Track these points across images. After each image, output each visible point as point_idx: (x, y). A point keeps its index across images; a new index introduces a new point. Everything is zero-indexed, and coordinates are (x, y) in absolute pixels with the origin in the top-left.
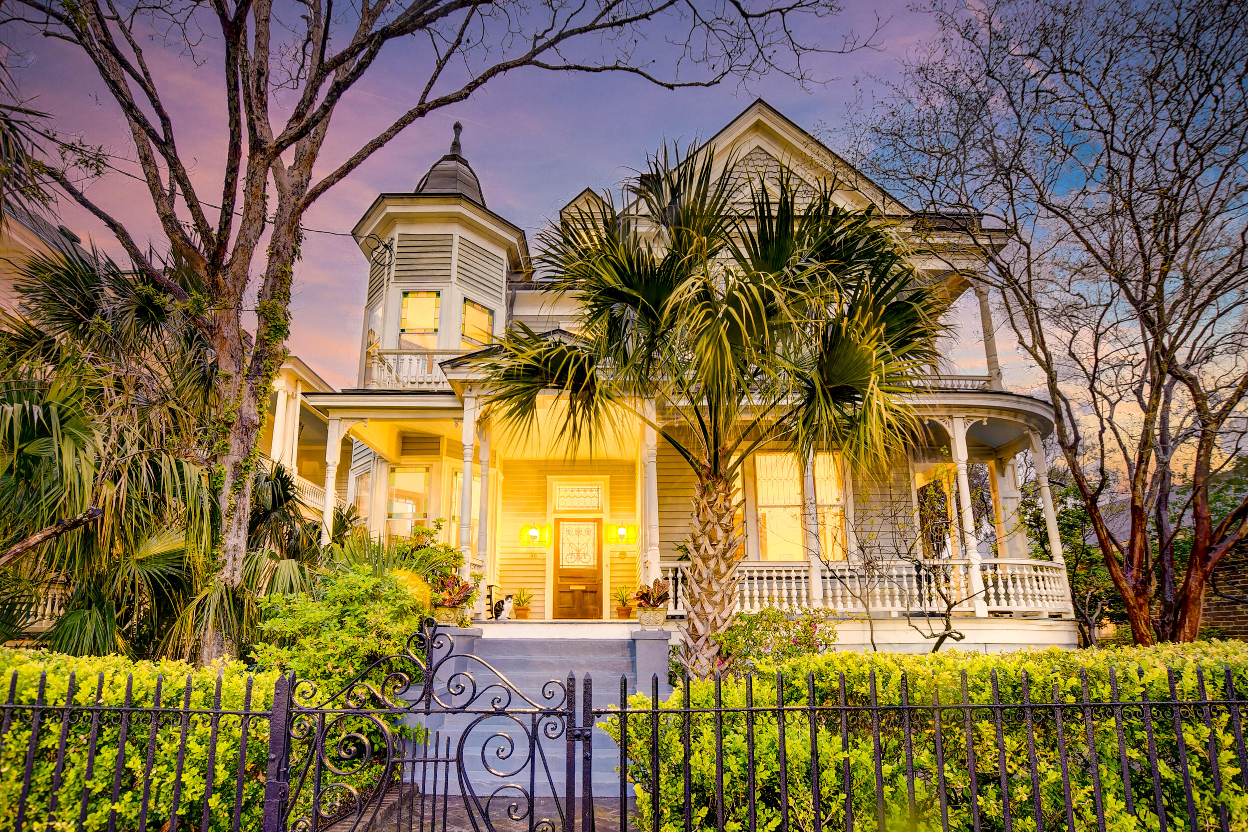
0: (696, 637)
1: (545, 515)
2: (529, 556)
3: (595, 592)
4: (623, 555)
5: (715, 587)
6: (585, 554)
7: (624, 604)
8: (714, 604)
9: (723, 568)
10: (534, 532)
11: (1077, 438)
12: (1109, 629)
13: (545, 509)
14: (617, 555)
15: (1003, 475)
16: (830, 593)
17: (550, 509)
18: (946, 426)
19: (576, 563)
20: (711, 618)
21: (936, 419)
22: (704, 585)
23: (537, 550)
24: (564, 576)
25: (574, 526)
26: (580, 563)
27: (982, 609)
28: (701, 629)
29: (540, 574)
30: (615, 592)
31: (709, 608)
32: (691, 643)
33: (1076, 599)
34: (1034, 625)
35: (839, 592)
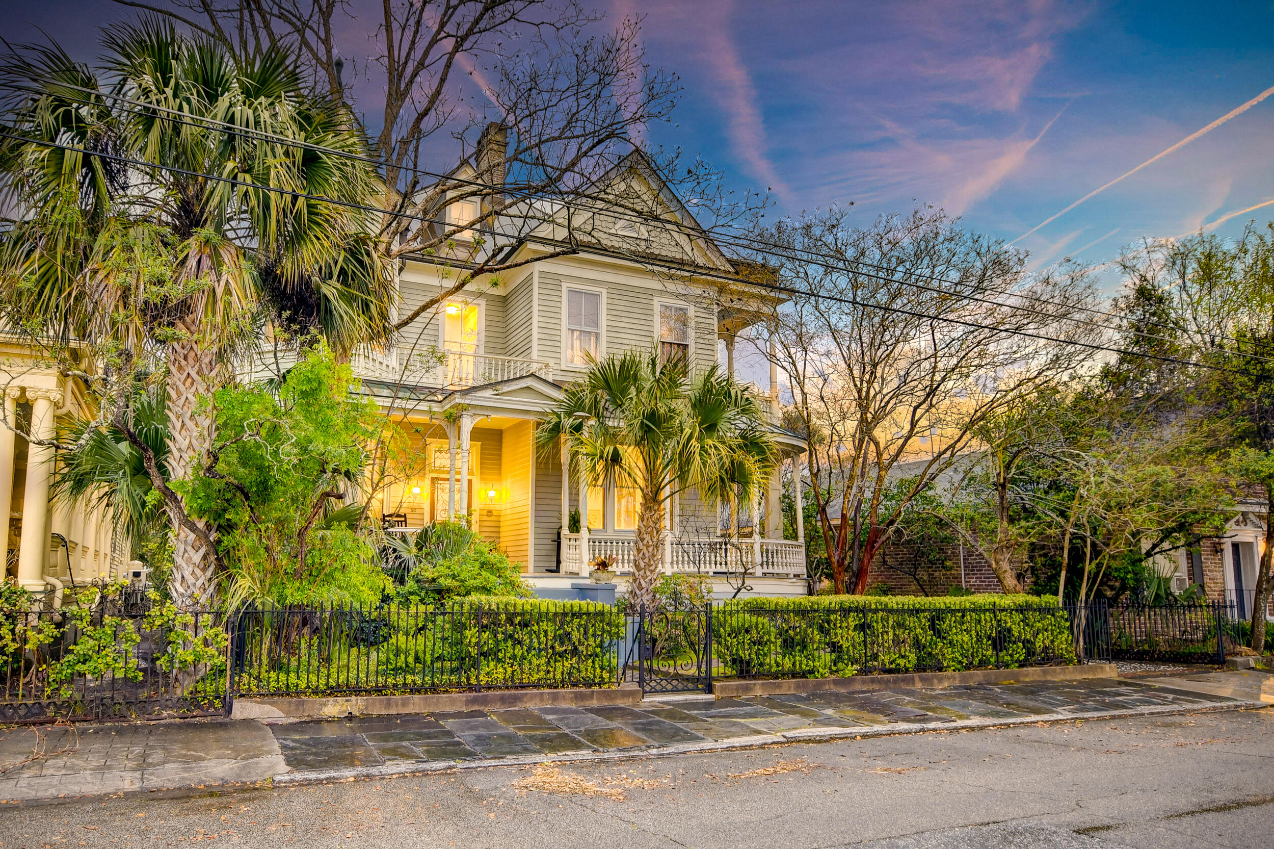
1: (423, 474)
2: (410, 511)
4: (490, 513)
10: (417, 490)
11: (819, 470)
12: (826, 584)
13: (424, 469)
14: (485, 513)
17: (428, 468)
23: (416, 506)
25: (447, 486)
27: (760, 572)
33: (809, 564)
34: (785, 582)
35: (686, 558)
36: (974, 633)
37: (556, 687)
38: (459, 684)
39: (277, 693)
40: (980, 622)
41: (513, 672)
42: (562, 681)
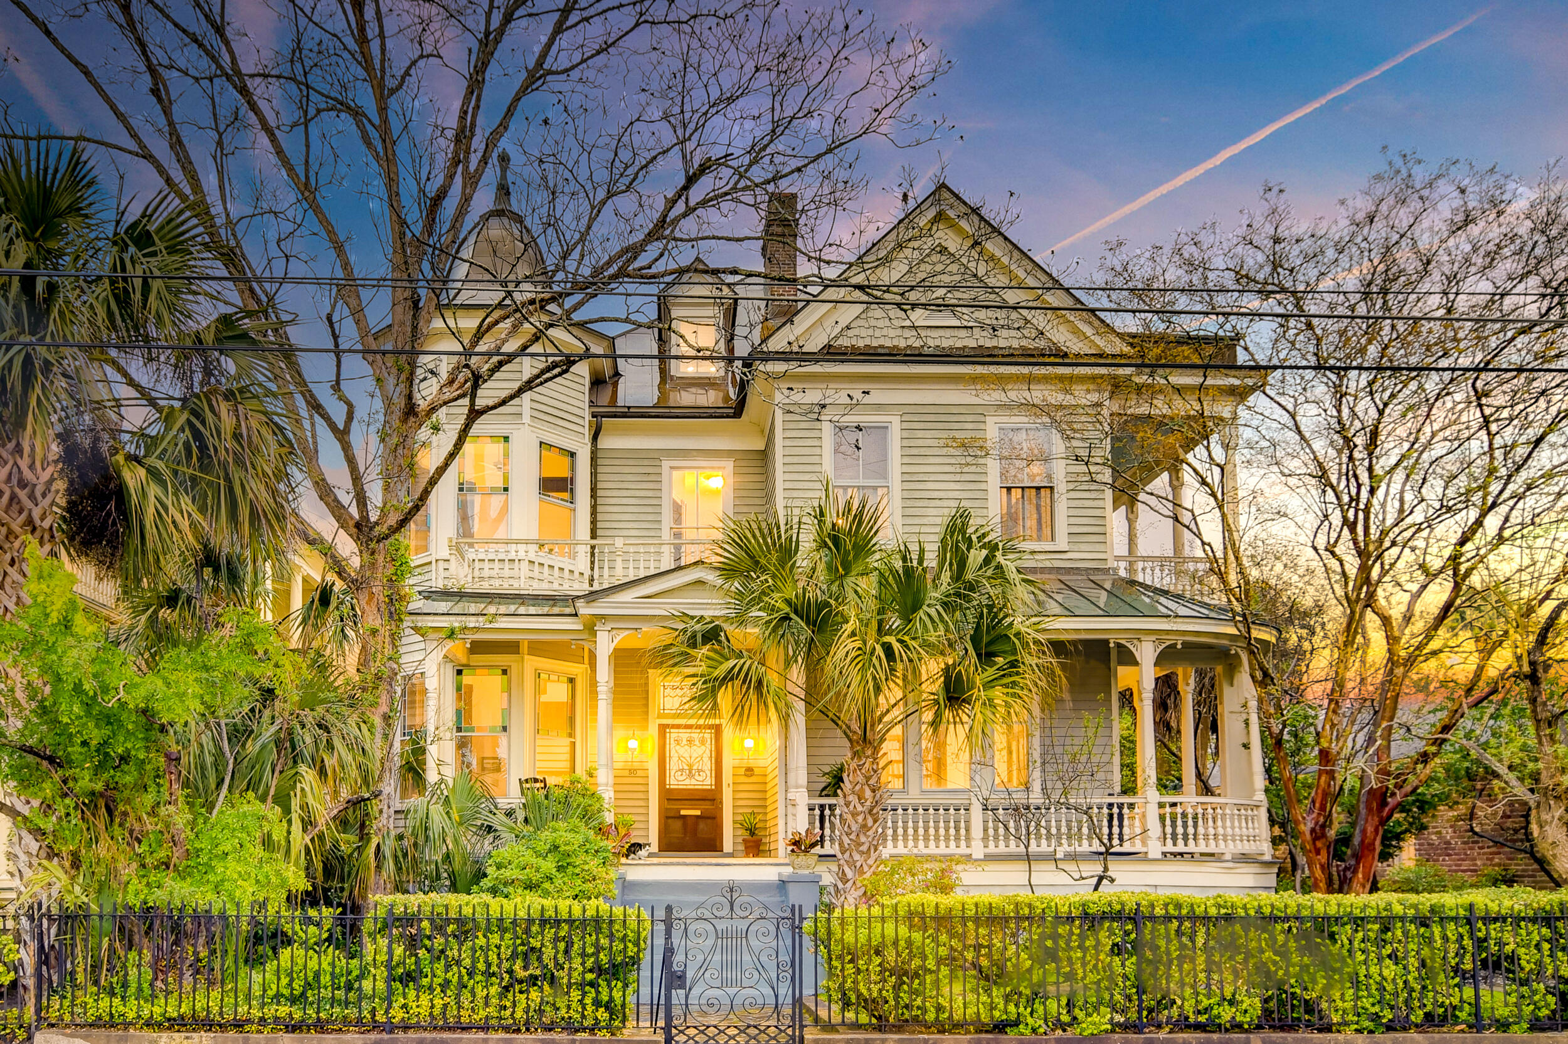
0: (845, 880)
1: (647, 720)
2: (626, 773)
3: (713, 819)
4: (749, 771)
5: (863, 839)
6: (699, 771)
7: (752, 834)
8: (862, 853)
9: (870, 822)
10: (633, 744)
13: (647, 713)
14: (742, 771)
15: (1232, 685)
16: (991, 832)
17: (653, 712)
18: (1134, 650)
19: (687, 782)
20: (858, 864)
21: (1123, 642)
22: (853, 837)
23: (636, 765)
24: (670, 798)
25: (684, 735)
26: (693, 782)
27: (1155, 849)
28: (849, 873)
29: (641, 796)
30: (740, 818)
31: (857, 857)
32: (840, 885)
34: (1211, 867)
35: (1001, 831)
36: (1413, 963)
37: (518, 1031)
38: (359, 1022)
39: (97, 1023)
40: (1430, 941)
41: (445, 1006)
42: (527, 1023)
